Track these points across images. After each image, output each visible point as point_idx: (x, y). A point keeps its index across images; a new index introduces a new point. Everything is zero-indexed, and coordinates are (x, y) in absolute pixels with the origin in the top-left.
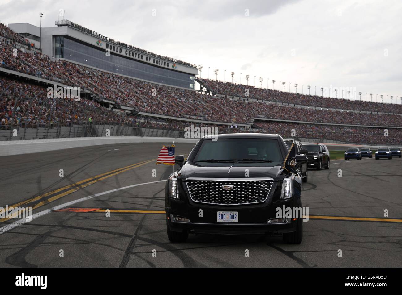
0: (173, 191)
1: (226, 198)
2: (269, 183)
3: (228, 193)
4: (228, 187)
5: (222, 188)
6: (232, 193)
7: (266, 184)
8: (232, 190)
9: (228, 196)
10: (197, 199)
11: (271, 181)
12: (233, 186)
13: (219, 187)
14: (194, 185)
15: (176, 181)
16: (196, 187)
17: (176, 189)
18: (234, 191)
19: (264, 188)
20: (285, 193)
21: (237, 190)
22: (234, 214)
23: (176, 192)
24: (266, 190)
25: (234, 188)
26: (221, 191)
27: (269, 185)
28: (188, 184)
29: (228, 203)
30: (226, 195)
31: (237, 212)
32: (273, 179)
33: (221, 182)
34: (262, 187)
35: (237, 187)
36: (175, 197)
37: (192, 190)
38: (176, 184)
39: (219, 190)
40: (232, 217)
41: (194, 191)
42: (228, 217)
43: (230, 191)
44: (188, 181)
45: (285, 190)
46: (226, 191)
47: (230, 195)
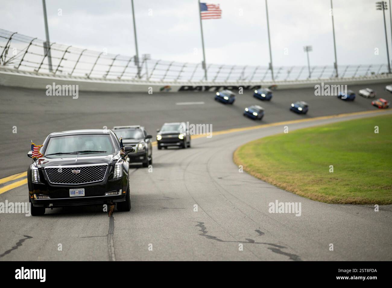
0: (36, 177)
1: (75, 179)
2: (105, 167)
3: (76, 176)
4: (76, 172)
5: (72, 172)
6: (79, 176)
7: (103, 168)
8: (79, 173)
9: (76, 178)
10: (54, 181)
11: (107, 166)
12: (79, 171)
13: (70, 172)
14: (51, 172)
15: (36, 170)
16: (53, 173)
17: (37, 176)
18: (81, 174)
19: (102, 171)
20: (117, 174)
21: (83, 173)
22: (82, 190)
23: (38, 178)
24: (103, 172)
25: (81, 172)
26: (72, 175)
27: (105, 169)
28: (46, 171)
29: (77, 183)
30: (75, 177)
31: (84, 189)
32: (108, 164)
33: (71, 168)
34: (100, 170)
35: (82, 171)
36: (37, 182)
37: (50, 175)
38: (37, 172)
39: (70, 174)
40: (80, 192)
41: (51, 176)
42: (77, 193)
43: (78, 174)
44: (46, 169)
45: (116, 172)
46: (75, 174)
47: (78, 177)
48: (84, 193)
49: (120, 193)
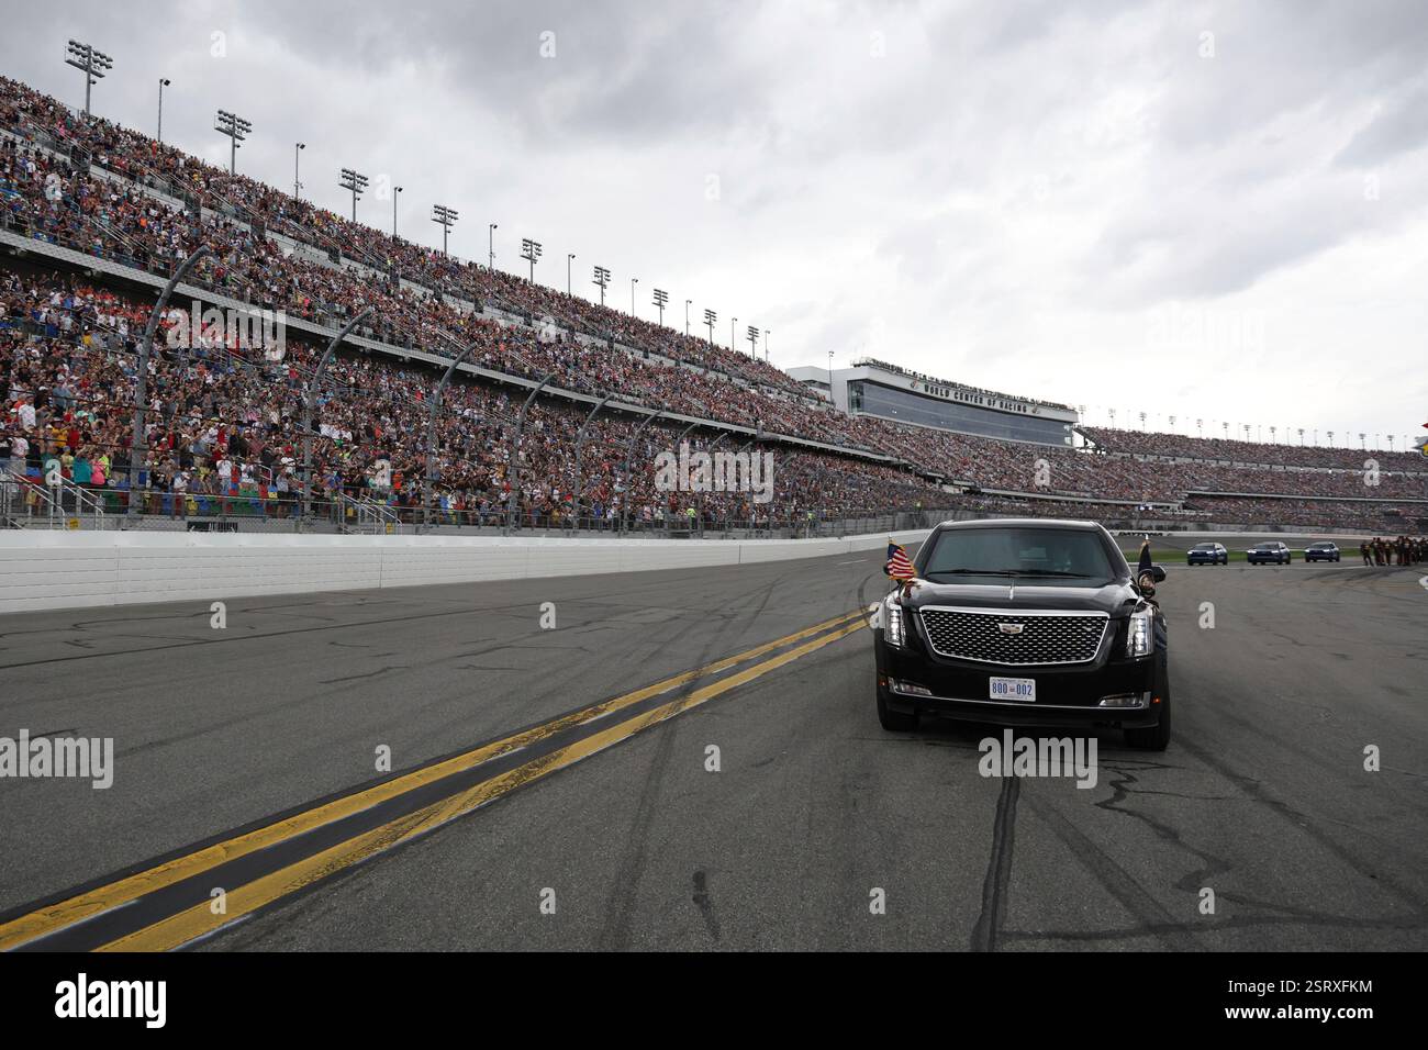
0: (894, 631)
1: (1007, 650)
2: (1099, 621)
3: (1011, 640)
4: (1012, 628)
5: (998, 629)
6: (1021, 640)
7: (1094, 624)
8: (1021, 634)
9: (1012, 647)
10: (944, 648)
11: (1105, 618)
12: (1021, 626)
13: (992, 626)
14: (938, 622)
15: (898, 611)
16: (942, 625)
17: (900, 629)
18: (1026, 637)
19: (1089, 633)
20: (1135, 645)
21: (1031, 634)
22: (1027, 684)
23: (900, 634)
24: (1094, 637)
25: (1025, 630)
26: (997, 636)
27: (1099, 627)
28: (925, 618)
29: (1012, 660)
30: (1007, 643)
31: (1033, 681)
32: (1108, 616)
33: (997, 617)
34: (1084, 631)
35: (1030, 628)
36: (899, 644)
37: (934, 630)
38: (899, 617)
39: (993, 632)
40: (1020, 689)
41: (939, 633)
42: (1012, 690)
43: (1016, 636)
44: (924, 612)
45: (1135, 638)
46: (1007, 636)
47: (1016, 643)
48: (1033, 692)
49: (1144, 704)
